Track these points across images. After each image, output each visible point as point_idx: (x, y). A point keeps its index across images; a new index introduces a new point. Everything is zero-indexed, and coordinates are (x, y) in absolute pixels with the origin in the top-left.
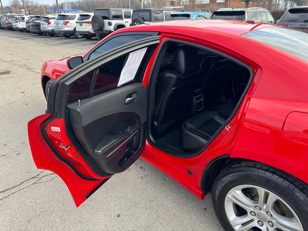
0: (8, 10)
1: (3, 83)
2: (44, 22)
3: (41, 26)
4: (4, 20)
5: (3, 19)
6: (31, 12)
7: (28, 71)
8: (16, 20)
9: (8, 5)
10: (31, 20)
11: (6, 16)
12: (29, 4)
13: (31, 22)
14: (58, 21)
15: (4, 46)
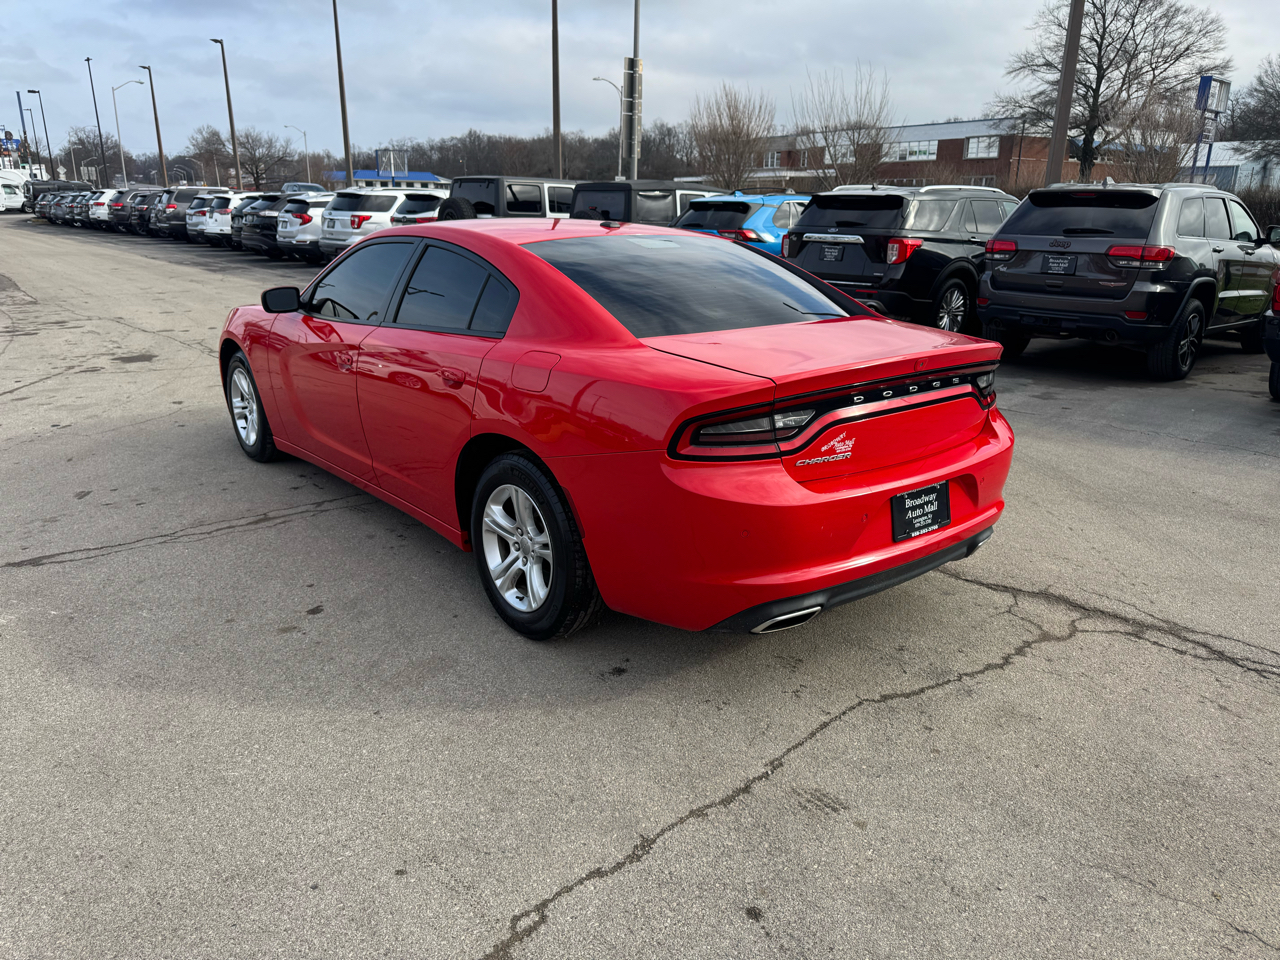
0: (184, 170)
1: (130, 380)
2: (290, 215)
3: (280, 229)
4: (160, 206)
5: (160, 201)
6: (263, 179)
7: (205, 355)
8: (203, 207)
9: (184, 153)
10: (249, 208)
11: (169, 192)
12: (259, 152)
13: (250, 214)
14: (334, 212)
15: (150, 288)
